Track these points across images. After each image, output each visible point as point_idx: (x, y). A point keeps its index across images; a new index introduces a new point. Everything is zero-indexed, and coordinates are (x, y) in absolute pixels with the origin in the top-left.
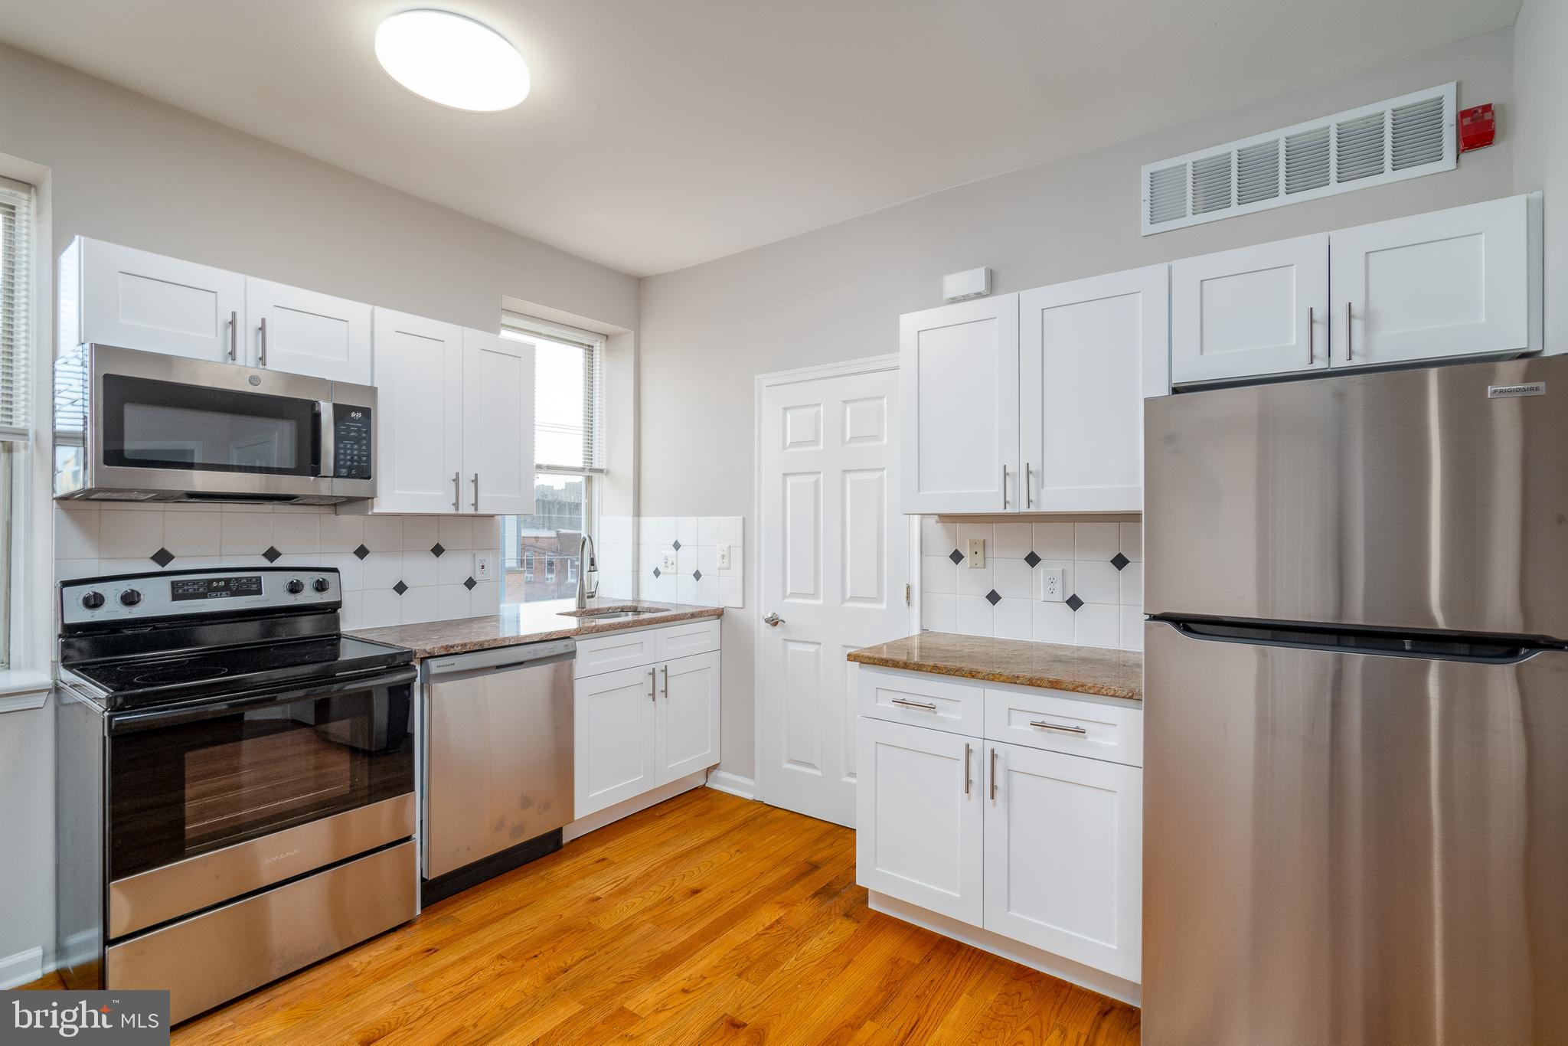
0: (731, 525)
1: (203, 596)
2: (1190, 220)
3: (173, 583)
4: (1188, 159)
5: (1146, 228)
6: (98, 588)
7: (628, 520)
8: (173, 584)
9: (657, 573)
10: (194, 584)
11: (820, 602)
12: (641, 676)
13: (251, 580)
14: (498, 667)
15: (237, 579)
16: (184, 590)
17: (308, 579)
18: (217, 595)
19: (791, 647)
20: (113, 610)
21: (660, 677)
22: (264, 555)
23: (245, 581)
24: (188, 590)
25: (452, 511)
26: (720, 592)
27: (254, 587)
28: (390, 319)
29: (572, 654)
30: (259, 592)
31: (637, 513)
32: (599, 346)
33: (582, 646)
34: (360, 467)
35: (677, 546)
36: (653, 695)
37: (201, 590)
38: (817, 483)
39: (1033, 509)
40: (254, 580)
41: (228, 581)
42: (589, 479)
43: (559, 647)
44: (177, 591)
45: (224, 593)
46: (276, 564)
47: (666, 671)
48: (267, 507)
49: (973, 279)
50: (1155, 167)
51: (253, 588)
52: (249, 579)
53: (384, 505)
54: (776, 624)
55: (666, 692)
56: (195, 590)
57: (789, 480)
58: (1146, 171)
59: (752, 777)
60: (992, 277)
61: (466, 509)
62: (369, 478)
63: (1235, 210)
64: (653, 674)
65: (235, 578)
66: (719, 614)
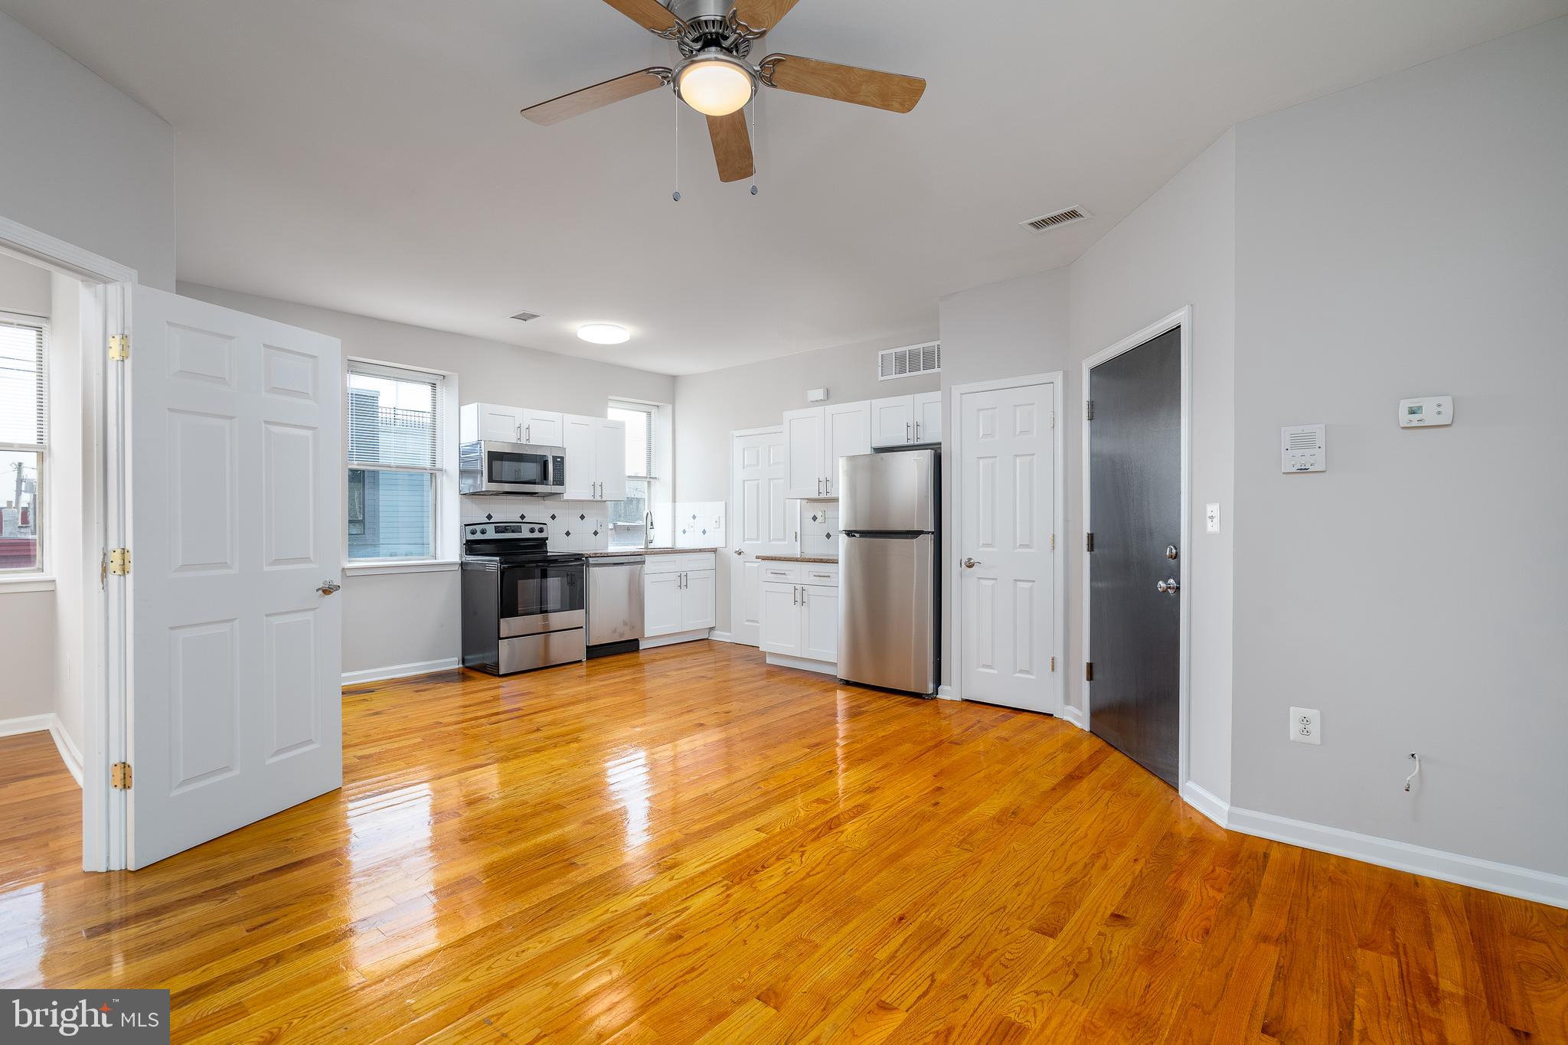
0: (720, 506)
1: (504, 532)
2: (894, 376)
4: (893, 351)
5: (881, 378)
6: (475, 527)
7: (670, 504)
8: (495, 527)
9: (684, 532)
10: (501, 527)
11: (760, 542)
12: (674, 576)
14: (615, 564)
16: (498, 529)
17: (536, 527)
18: (507, 531)
19: (747, 564)
20: (478, 536)
21: (683, 579)
22: (521, 516)
23: (514, 527)
24: (500, 529)
25: (592, 498)
26: (715, 540)
28: (570, 418)
29: (643, 562)
30: (520, 531)
31: (674, 501)
32: (653, 411)
33: (648, 558)
34: (560, 481)
35: (694, 517)
36: (680, 586)
37: (504, 529)
38: (758, 485)
39: (829, 496)
40: (519, 527)
41: (510, 526)
42: (649, 482)
43: (638, 558)
44: (496, 529)
45: (509, 531)
46: (525, 520)
47: (686, 576)
48: (521, 497)
49: (818, 394)
50: (884, 352)
51: (518, 530)
52: (516, 526)
53: (566, 497)
54: (740, 554)
55: (686, 586)
56: (502, 529)
57: (746, 482)
58: (880, 353)
59: (730, 632)
60: (828, 392)
61: (598, 498)
62: (563, 485)
63: (908, 374)
64: (680, 576)
65: (512, 525)
66: (714, 551)
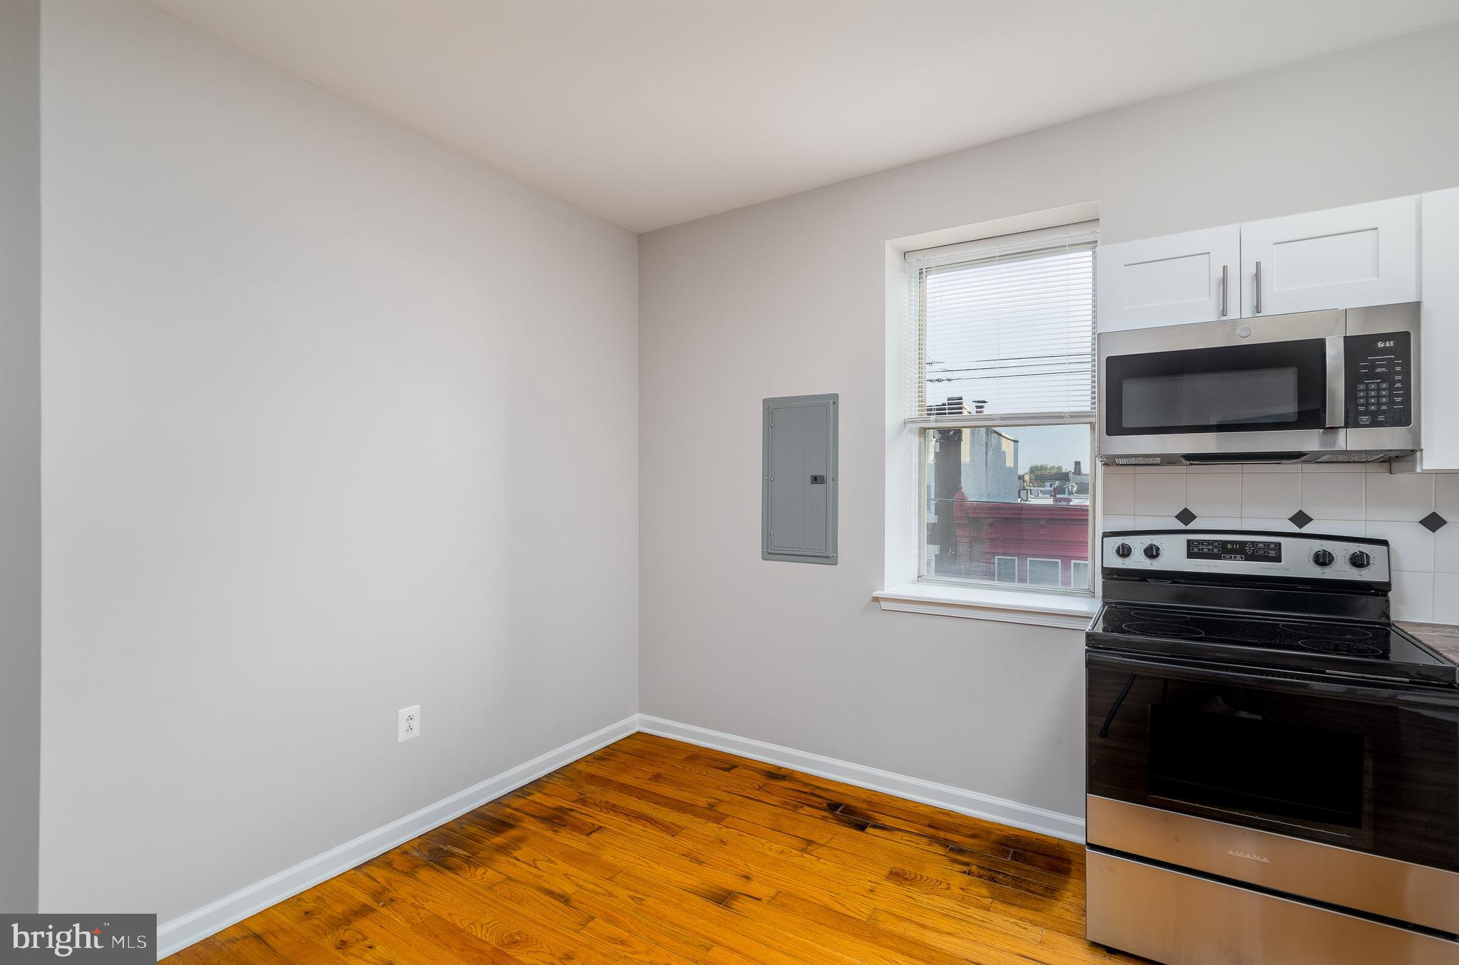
1: (1217, 557)
3: (1189, 541)
6: (1128, 540)
8: (1190, 543)
10: (1209, 544)
13: (1268, 546)
15: (1253, 543)
16: (1199, 549)
17: (1342, 552)
18: (1231, 557)
20: (1138, 561)
22: (1291, 519)
23: (1262, 545)
24: (1203, 549)
27: (1272, 553)
30: (1278, 559)
37: (1216, 550)
40: (1272, 546)
41: (1243, 544)
44: (1193, 550)
45: (1239, 556)
46: (1306, 530)
52: (1267, 544)
56: (1209, 550)
62: (1412, 424)
65: (1251, 542)
